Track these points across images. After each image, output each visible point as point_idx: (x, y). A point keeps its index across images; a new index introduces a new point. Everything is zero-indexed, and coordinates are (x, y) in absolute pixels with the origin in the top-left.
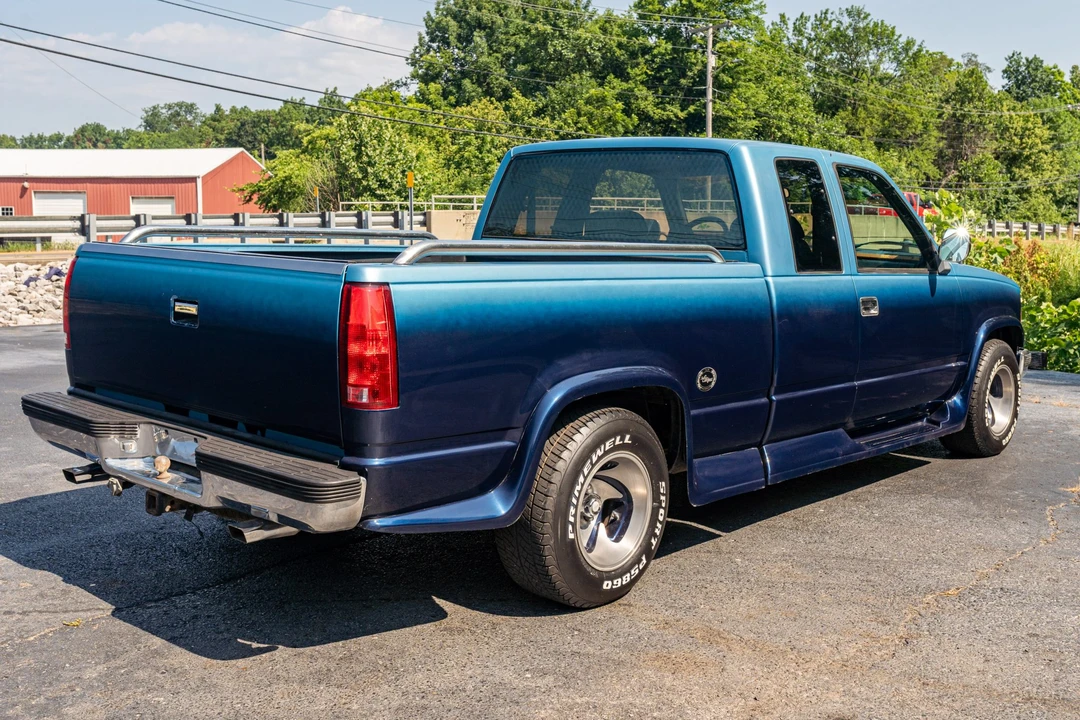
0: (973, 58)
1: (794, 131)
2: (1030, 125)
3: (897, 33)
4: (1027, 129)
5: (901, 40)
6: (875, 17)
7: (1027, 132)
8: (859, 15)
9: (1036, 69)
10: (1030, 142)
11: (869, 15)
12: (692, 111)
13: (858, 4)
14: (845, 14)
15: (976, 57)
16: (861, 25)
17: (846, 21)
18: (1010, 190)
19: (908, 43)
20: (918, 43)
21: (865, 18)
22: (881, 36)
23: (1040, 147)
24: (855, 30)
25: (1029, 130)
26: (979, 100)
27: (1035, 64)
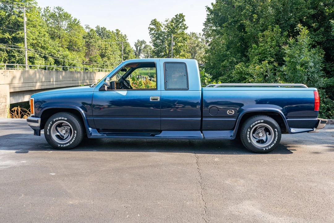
0: (88, 26)
1: (45, 44)
2: (107, 47)
3: (71, 16)
4: (106, 48)
5: (72, 19)
6: (65, 11)
7: (106, 49)
8: (60, 9)
9: (104, 30)
10: (107, 51)
11: (63, 10)
12: (14, 36)
13: (60, 6)
14: (56, 9)
15: (89, 26)
16: (60, 13)
17: (56, 10)
18: (104, 65)
19: (75, 20)
20: (78, 20)
21: (62, 11)
22: (67, 16)
23: (110, 53)
24: (59, 14)
25: (107, 48)
26: (94, 39)
27: (104, 29)
